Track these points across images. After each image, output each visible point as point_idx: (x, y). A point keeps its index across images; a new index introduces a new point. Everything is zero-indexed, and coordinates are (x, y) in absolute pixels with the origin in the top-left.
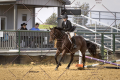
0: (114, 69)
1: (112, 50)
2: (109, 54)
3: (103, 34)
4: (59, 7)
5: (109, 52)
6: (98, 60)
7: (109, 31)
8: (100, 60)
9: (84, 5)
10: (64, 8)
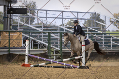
0: (61, 69)
1: (59, 49)
2: (56, 53)
3: (49, 33)
4: (5, 6)
5: (56, 51)
6: (45, 59)
7: (56, 30)
8: (47, 59)
9: (30, 4)
10: (11, 6)
